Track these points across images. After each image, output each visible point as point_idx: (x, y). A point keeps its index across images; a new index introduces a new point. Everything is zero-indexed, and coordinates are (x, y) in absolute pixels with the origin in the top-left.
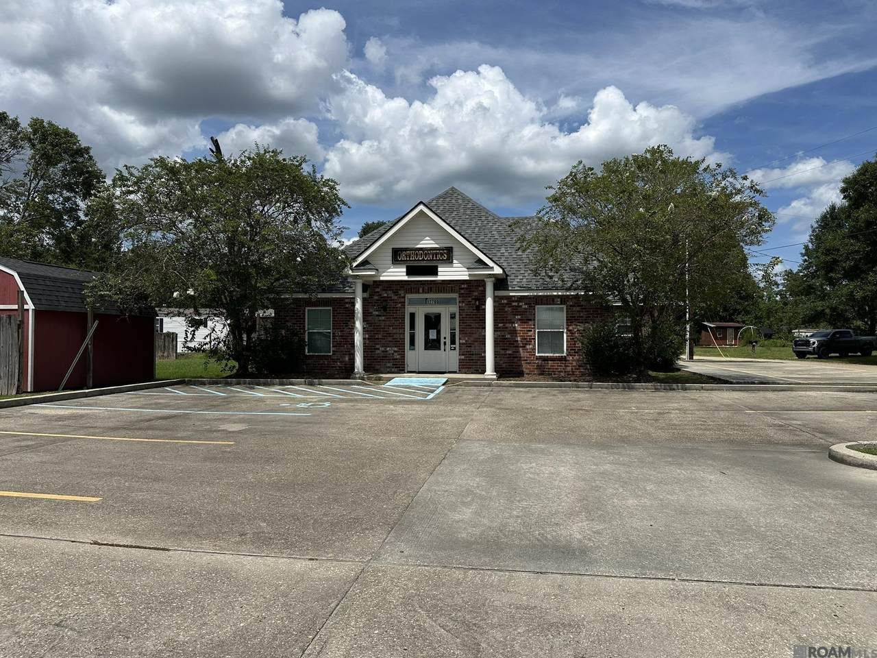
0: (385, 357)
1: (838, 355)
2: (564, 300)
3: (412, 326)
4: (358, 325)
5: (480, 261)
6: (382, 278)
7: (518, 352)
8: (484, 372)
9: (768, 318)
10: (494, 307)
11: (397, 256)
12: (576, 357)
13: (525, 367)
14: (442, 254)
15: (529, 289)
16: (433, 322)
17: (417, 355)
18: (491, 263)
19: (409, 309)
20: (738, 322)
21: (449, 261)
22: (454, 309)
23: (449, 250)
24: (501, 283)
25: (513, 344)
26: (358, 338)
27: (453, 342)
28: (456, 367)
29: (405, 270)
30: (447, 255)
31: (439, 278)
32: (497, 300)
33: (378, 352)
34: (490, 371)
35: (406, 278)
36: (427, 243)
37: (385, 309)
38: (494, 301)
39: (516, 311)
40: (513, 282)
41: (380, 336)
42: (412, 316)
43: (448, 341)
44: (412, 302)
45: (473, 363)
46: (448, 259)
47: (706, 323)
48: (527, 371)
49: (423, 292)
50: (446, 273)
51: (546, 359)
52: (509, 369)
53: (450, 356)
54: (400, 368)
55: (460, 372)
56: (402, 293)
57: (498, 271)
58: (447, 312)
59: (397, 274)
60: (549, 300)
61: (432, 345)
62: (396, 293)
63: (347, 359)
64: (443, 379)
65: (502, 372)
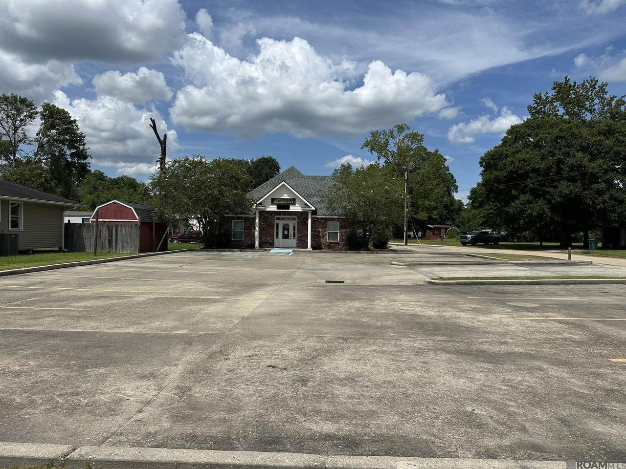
0: (266, 241)
1: (483, 244)
2: (338, 219)
3: (277, 229)
4: (257, 228)
5: (306, 204)
6: (267, 210)
7: (320, 240)
8: (307, 248)
9: (468, 223)
10: (311, 222)
11: (273, 201)
12: (343, 242)
13: (323, 246)
14: (291, 201)
15: (325, 215)
16: (286, 228)
17: (279, 241)
18: (311, 206)
19: (276, 222)
20: (447, 225)
21: (294, 204)
22: (295, 222)
23: (294, 200)
24: (314, 213)
25: (319, 237)
26: (257, 234)
27: (294, 236)
28: (295, 245)
29: (276, 207)
30: (293, 201)
31: (290, 210)
32: (312, 219)
33: (263, 239)
34: (309, 247)
35: (277, 210)
36: (286, 196)
37: (266, 222)
38: (312, 220)
39: (320, 223)
40: (319, 212)
41: (264, 233)
42: (277, 225)
43: (292, 236)
44: (278, 219)
45: (302, 244)
46: (294, 203)
47: (429, 225)
48: (323, 247)
49: (282, 215)
50: (293, 209)
51: (331, 243)
52: (317, 247)
53: (293, 241)
54: (272, 246)
55: (297, 248)
56: (273, 215)
57: (313, 208)
58: (292, 224)
59: (273, 208)
60: (334, 220)
61: (286, 237)
62: (271, 215)
63: (250, 242)
64: (291, 250)
65: (315, 247)
